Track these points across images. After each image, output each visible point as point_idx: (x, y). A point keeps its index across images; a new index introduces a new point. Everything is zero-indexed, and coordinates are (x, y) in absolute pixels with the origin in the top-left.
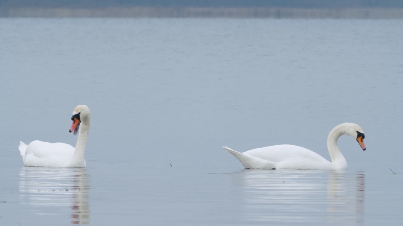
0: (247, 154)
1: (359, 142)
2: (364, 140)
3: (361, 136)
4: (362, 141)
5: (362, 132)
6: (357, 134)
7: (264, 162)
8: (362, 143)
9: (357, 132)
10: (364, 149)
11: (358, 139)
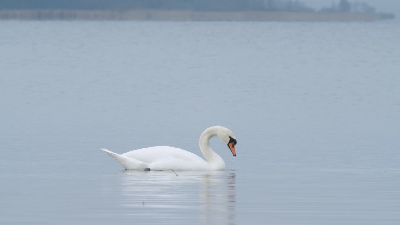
0: (124, 156)
1: (231, 148)
2: (235, 146)
3: (232, 142)
4: (233, 146)
5: (234, 138)
6: (229, 139)
7: (138, 163)
8: (233, 148)
9: (230, 137)
10: (235, 155)
11: (230, 144)
